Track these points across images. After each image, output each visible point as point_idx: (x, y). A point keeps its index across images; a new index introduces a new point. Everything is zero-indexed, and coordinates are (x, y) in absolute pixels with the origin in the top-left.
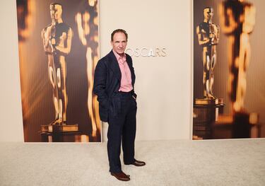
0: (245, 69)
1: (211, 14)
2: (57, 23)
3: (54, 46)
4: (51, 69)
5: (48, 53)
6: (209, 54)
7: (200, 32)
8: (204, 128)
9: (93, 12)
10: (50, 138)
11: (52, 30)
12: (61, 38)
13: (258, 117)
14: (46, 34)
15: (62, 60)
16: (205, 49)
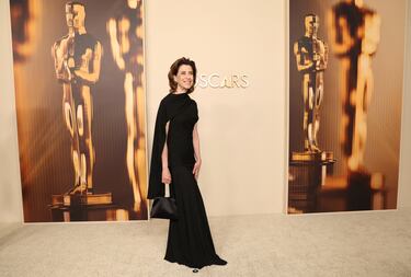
0: (364, 109)
1: (316, 25)
2: (77, 34)
3: (72, 70)
4: (67, 107)
5: (62, 81)
6: (313, 84)
7: (300, 52)
8: (304, 197)
9: (135, 17)
10: (66, 215)
11: (70, 45)
12: (84, 57)
13: (384, 179)
14: (59, 52)
15: (86, 92)
16: (307, 77)
